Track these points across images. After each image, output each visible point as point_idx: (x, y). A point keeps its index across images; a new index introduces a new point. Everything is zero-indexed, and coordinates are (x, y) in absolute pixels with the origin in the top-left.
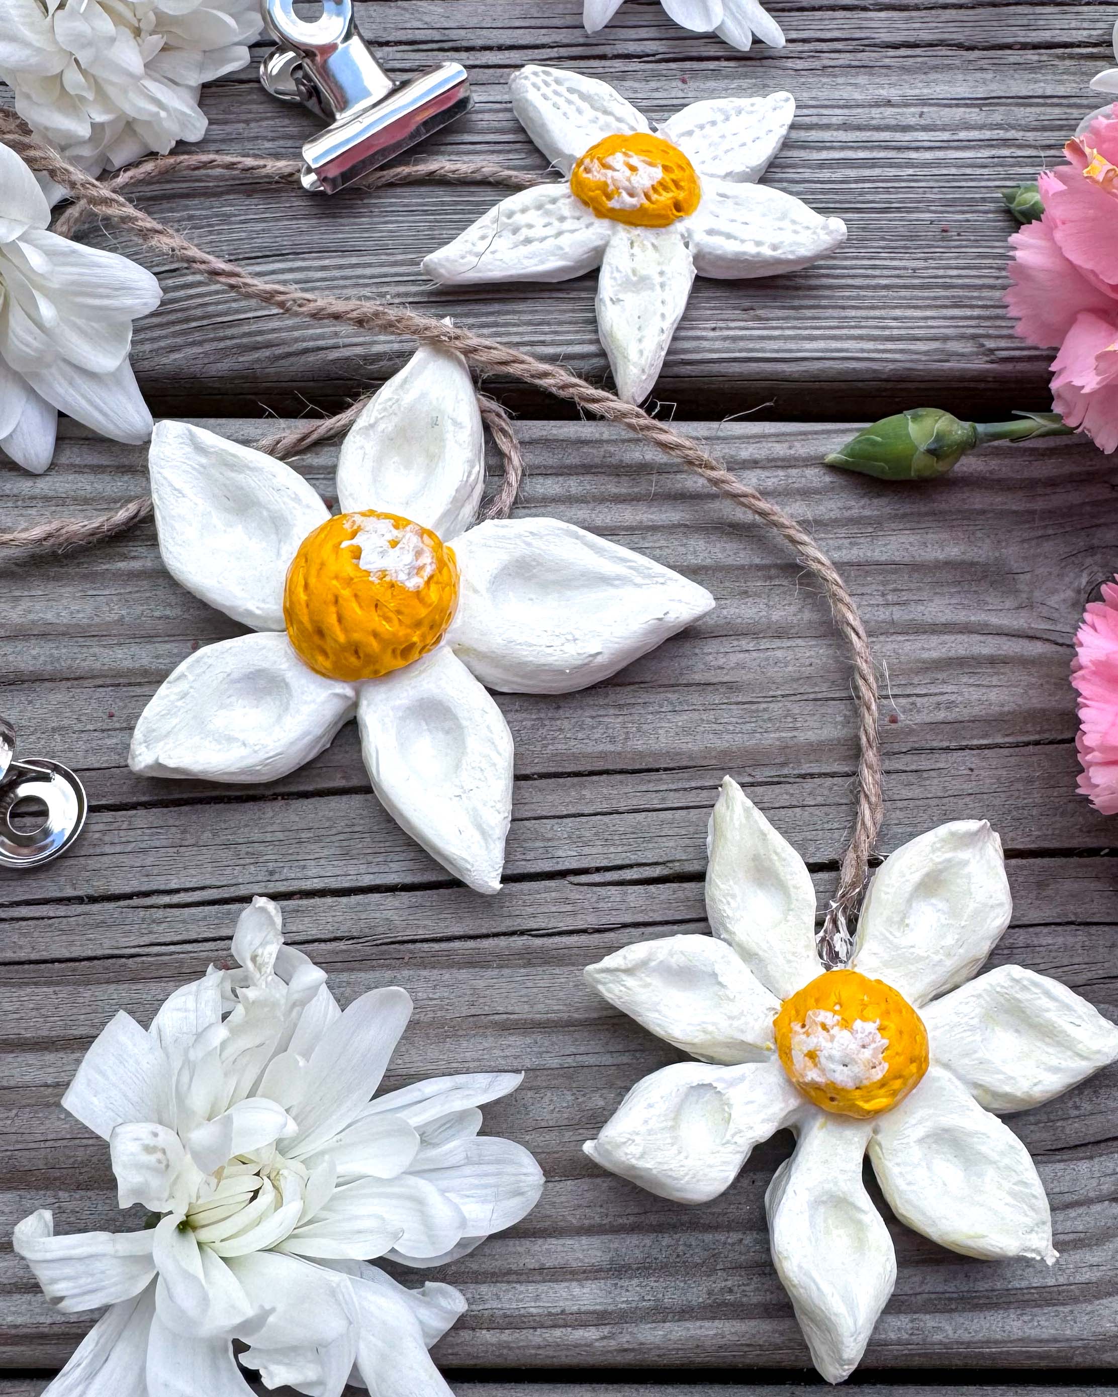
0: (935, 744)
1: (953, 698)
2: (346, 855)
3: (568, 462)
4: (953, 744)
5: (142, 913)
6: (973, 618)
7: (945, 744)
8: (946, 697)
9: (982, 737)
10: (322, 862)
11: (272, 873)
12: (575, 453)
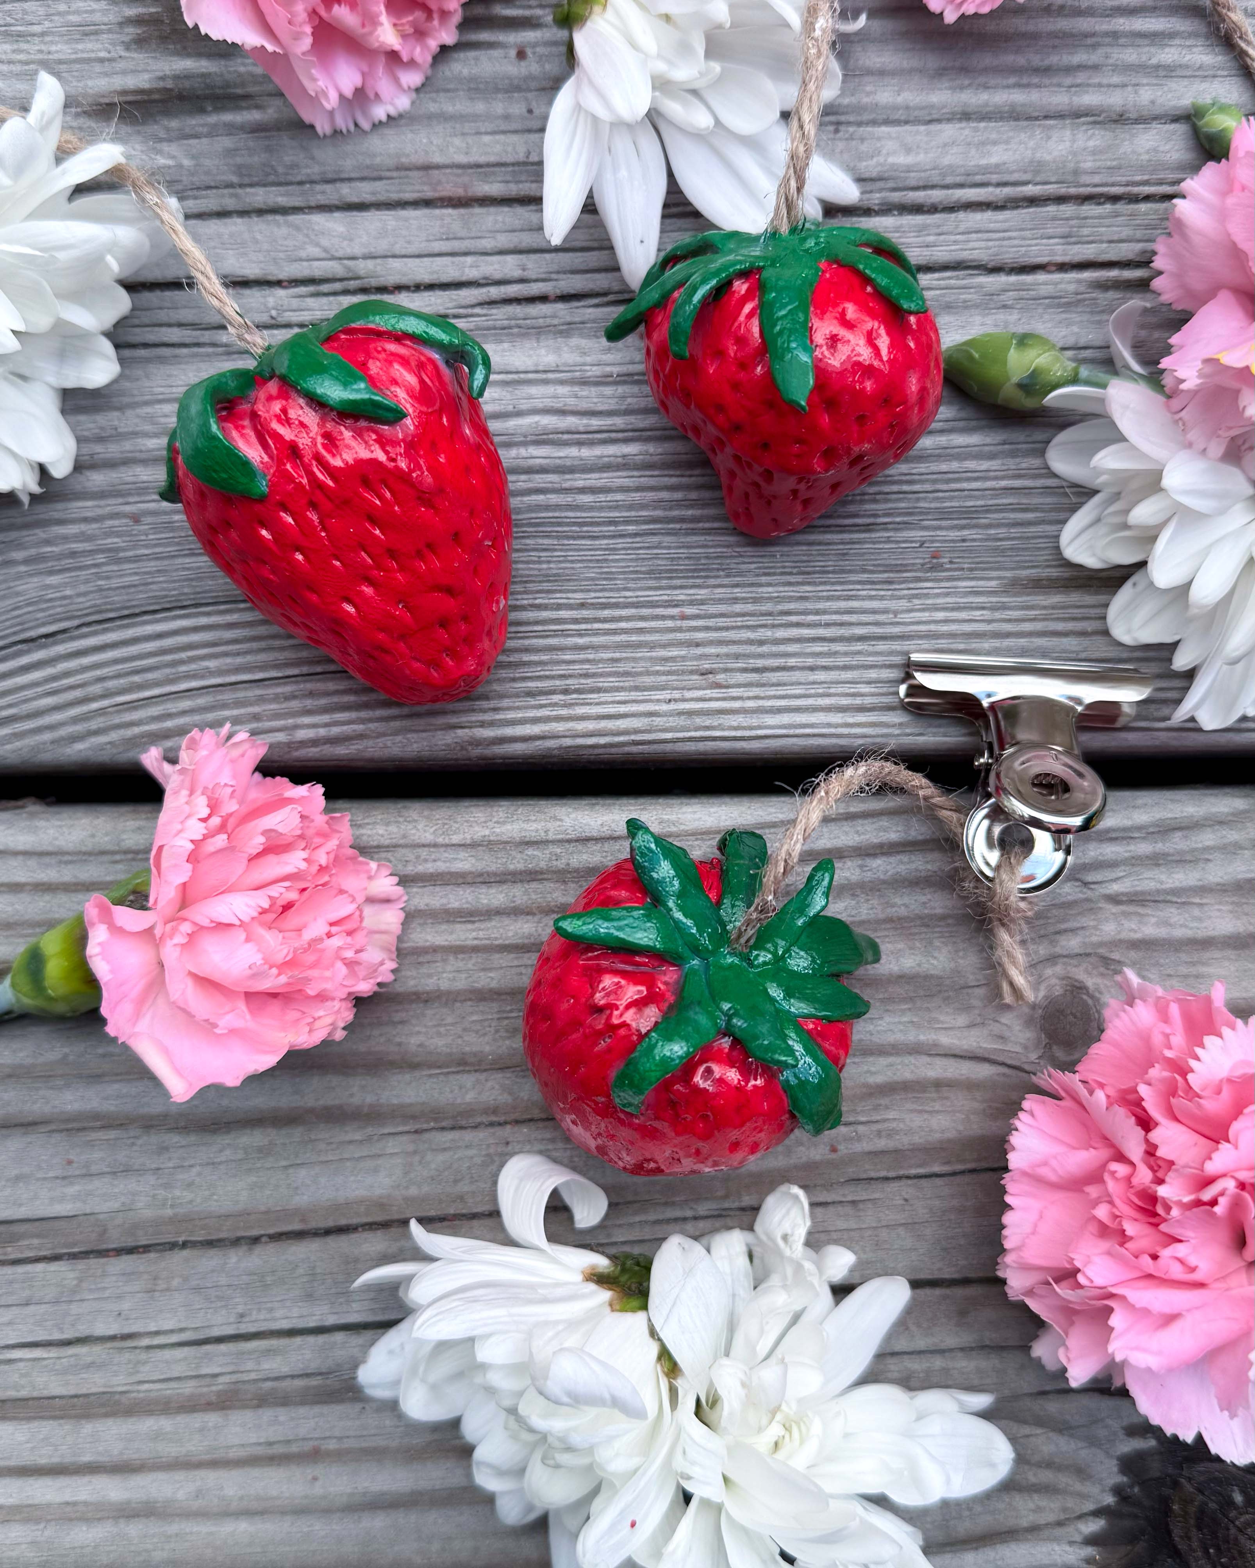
0: (873, 1174)
1: (894, 1125)
2: (309, 1297)
3: (512, 867)
4: (892, 1174)
5: (127, 1355)
6: (922, 1037)
7: (883, 1174)
8: (886, 1125)
9: (920, 1166)
10: (288, 1304)
11: (242, 1316)
12: (519, 856)
